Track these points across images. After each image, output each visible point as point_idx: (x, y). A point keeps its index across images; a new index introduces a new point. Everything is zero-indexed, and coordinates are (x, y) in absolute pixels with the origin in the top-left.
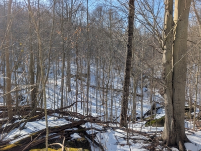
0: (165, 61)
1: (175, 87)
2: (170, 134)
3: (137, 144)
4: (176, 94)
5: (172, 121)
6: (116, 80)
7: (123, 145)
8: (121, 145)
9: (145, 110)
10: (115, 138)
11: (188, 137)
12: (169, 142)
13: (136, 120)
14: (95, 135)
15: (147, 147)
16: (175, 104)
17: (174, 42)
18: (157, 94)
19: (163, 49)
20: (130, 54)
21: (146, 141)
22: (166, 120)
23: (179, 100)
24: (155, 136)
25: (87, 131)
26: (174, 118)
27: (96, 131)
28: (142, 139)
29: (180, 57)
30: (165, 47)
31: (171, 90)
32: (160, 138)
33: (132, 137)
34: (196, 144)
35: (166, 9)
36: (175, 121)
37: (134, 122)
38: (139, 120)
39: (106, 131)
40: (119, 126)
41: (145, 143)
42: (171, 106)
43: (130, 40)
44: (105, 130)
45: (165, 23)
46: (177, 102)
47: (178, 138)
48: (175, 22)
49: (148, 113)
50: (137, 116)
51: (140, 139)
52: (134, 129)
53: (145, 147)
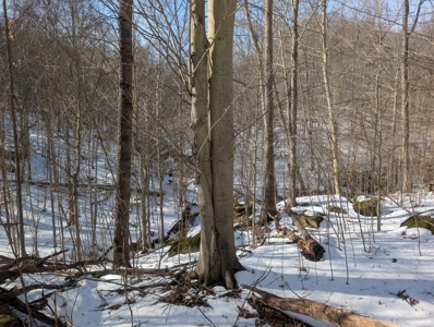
0: (195, 120)
1: (215, 171)
2: (210, 262)
3: (149, 297)
4: (217, 184)
5: (213, 237)
6: (101, 163)
7: (117, 307)
8: (112, 308)
9: (170, 223)
10: (96, 296)
11: (241, 261)
12: (209, 278)
13: (150, 246)
14: (44, 301)
15: (168, 297)
16: (216, 203)
17: (209, 81)
18: (192, 187)
19: (191, 95)
20: (127, 104)
21: (165, 287)
22: (203, 237)
23: (223, 195)
24: (184, 271)
25: (21, 297)
26: (216, 231)
27: (47, 292)
28: (158, 285)
29: (221, 112)
30: (194, 91)
31: (210, 177)
32: (193, 274)
33: (137, 285)
34: (253, 272)
35: (192, 12)
36: (217, 235)
37: (145, 252)
38: (157, 246)
39: (75, 286)
40: (109, 267)
41: (164, 291)
42: (210, 208)
43: (126, 72)
44: (71, 283)
45: (192, 41)
46: (219, 198)
47: (224, 266)
48: (210, 41)
49: (175, 229)
50: (153, 238)
51: (154, 286)
52: (145, 266)
53: (163, 300)
